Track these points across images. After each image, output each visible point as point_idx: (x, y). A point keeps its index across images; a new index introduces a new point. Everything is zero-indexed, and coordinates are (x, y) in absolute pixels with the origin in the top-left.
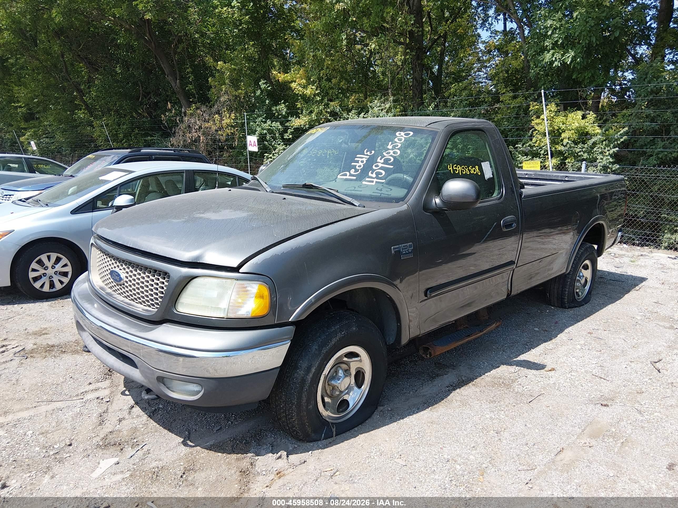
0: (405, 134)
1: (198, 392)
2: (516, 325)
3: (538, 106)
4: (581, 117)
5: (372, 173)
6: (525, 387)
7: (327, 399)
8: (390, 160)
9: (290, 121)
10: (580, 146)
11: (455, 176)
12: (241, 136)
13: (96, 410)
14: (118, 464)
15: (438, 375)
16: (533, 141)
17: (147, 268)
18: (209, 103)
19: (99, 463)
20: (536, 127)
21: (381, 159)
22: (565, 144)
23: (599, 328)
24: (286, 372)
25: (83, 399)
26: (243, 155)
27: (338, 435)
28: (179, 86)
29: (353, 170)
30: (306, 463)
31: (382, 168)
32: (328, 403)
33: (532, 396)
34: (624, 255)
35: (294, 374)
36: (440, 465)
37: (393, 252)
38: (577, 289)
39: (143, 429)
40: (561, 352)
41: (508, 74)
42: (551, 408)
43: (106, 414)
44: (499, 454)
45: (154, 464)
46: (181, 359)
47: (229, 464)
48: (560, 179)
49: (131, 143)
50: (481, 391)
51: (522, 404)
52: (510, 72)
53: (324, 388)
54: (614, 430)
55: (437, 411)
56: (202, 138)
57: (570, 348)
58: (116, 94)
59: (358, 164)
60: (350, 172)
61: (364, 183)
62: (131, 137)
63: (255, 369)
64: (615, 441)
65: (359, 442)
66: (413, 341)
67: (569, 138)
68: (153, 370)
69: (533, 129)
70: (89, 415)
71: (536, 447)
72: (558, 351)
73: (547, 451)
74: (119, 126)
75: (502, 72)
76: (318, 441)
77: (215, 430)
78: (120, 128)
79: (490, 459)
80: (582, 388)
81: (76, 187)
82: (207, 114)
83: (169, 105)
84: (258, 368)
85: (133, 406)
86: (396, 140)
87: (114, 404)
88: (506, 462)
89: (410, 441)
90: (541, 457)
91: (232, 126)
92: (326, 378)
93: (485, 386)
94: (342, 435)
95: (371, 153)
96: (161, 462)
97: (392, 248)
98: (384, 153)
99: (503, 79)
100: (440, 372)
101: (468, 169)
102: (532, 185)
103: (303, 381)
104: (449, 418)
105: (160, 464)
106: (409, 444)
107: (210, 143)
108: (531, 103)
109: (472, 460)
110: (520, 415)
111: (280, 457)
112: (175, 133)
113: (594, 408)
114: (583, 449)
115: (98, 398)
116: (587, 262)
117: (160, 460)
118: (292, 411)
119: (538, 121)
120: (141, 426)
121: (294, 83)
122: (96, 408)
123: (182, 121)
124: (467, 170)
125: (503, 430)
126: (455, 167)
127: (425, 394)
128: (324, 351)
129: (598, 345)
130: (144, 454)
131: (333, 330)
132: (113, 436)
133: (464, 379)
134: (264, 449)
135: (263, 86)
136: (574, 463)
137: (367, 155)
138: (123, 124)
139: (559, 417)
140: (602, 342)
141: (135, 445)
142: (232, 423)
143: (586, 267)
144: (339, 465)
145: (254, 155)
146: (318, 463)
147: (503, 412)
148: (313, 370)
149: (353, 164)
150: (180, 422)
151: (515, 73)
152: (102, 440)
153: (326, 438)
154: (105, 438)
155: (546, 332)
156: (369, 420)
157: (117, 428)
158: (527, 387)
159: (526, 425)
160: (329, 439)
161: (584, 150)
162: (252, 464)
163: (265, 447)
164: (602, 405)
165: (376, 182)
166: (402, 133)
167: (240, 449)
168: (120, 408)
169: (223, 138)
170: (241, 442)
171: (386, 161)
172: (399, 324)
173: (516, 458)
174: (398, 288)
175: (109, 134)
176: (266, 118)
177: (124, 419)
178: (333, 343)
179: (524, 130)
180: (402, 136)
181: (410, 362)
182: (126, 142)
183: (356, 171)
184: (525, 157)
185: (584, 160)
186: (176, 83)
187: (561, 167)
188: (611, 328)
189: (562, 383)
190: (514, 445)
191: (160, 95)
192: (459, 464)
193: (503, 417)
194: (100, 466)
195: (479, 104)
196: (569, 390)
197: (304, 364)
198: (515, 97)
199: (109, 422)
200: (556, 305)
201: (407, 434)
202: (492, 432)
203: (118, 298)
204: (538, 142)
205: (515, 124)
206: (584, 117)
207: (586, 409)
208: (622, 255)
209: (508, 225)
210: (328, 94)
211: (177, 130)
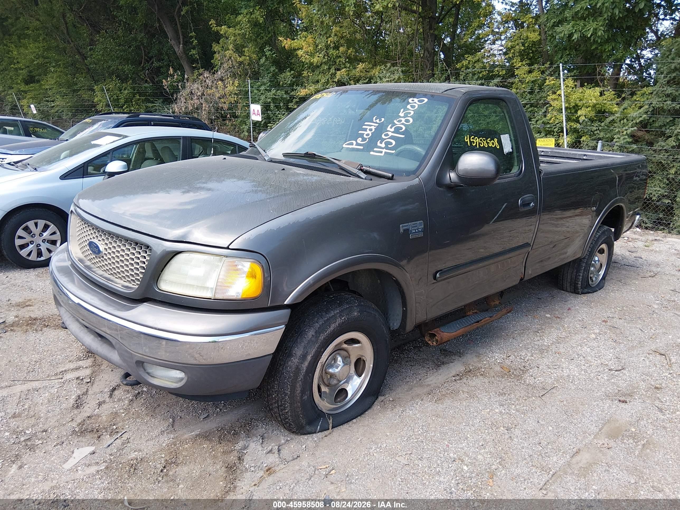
0: (418, 101)
1: (182, 379)
2: (527, 311)
3: (554, 81)
4: (599, 94)
5: (381, 143)
6: (537, 379)
7: (324, 389)
8: (402, 128)
9: (296, 90)
10: (597, 125)
11: (472, 149)
12: (245, 104)
13: (75, 391)
14: (94, 453)
15: (443, 363)
16: (548, 118)
17: (128, 240)
18: (212, 69)
19: (73, 452)
20: (551, 103)
21: (391, 128)
22: (581, 121)
23: (614, 316)
24: (280, 359)
25: (62, 378)
26: (246, 125)
27: (335, 427)
28: (182, 51)
29: (360, 139)
30: (299, 458)
31: (392, 138)
32: (325, 392)
33: (544, 389)
34: (637, 239)
35: (288, 362)
36: (445, 465)
37: (402, 231)
38: (591, 274)
39: (123, 415)
40: (575, 341)
41: (524, 46)
42: (565, 402)
43: (85, 397)
44: (510, 454)
45: (133, 455)
46: (164, 342)
47: (215, 457)
48: (577, 157)
49: (132, 109)
50: (489, 382)
51: (534, 398)
52: (526, 45)
53: (321, 377)
54: (633, 430)
55: (442, 403)
56: (204, 105)
57: (584, 337)
58: (118, 58)
59: (366, 133)
60: (356, 141)
61: (372, 153)
62: (132, 102)
63: (247, 355)
64: (636, 443)
65: (357, 436)
66: (419, 327)
67: (585, 116)
68: (131, 353)
69: (548, 105)
70: (67, 397)
71: (550, 447)
72: (571, 339)
73: (562, 451)
74: (121, 91)
75: (518, 44)
76: (313, 433)
77: (202, 417)
78: (121, 93)
79: (500, 460)
80: (597, 381)
81: (68, 151)
82: (209, 80)
83: (171, 71)
84: (249, 354)
85: (115, 388)
86: (409, 107)
87: (95, 386)
88: (517, 463)
89: (413, 437)
90: (555, 459)
91: (235, 94)
92: (323, 366)
93: (494, 377)
94: (339, 428)
95: (380, 120)
96: (140, 453)
97: (401, 226)
98: (395, 121)
99: (520, 52)
100: (446, 360)
101: (487, 142)
102: (548, 162)
103: (298, 369)
104: (455, 412)
105: (139, 455)
106: (412, 440)
107: (213, 110)
108: (548, 78)
109: (480, 460)
110: (532, 410)
111: (270, 451)
112: (176, 99)
113: (611, 404)
114: (601, 451)
115: (77, 378)
116: (604, 246)
117: (140, 450)
118: (285, 401)
119: (554, 96)
120: (122, 411)
121: (300, 50)
122: (75, 389)
123: (184, 87)
124: (485, 142)
125: (514, 426)
126: (472, 139)
127: (429, 383)
128: (322, 337)
129: (614, 335)
130: (123, 444)
131: (332, 315)
132: (91, 421)
133: (471, 368)
134: (253, 442)
135: (268, 53)
136: (592, 466)
137: (376, 123)
138: (125, 89)
139: (574, 414)
140: (618, 331)
141: (114, 432)
142: (221, 410)
143: (602, 251)
144: (334, 462)
145: (258, 125)
146: (313, 459)
147: (513, 406)
148: (309, 358)
149: (360, 132)
150: (164, 407)
151: (532, 47)
152: (78, 425)
153: (321, 431)
154: (82, 424)
155: (558, 319)
156: (369, 411)
157: (96, 412)
158: (540, 379)
159: (538, 422)
160: (325, 432)
161: (600, 128)
162: (239, 459)
163: (255, 439)
164: (620, 401)
165: (385, 152)
166: (416, 100)
167: (228, 441)
168: (101, 390)
169: (226, 106)
170: (229, 433)
171: (397, 130)
172: (404, 309)
173: (529, 459)
174: (404, 269)
175: (110, 99)
176: (271, 86)
177: (104, 402)
178: (332, 328)
179: (538, 106)
180: (415, 103)
181: (414, 348)
182: (127, 107)
183: (364, 139)
184: (539, 134)
185: (600, 139)
186: (179, 48)
187: (576, 144)
188: (627, 317)
189: (577, 375)
190: (526, 445)
191: (163, 60)
192: (466, 465)
193: (514, 412)
194: (74, 455)
195: (492, 78)
196: (584, 383)
197: (298, 351)
198: (530, 72)
199: (88, 406)
200: (569, 290)
201: (410, 428)
202: (502, 428)
203: (97, 272)
204: (553, 119)
205: (530, 99)
206: (602, 94)
207: (603, 405)
208: (636, 239)
209: (526, 204)
210: (336, 63)
211: (179, 96)
